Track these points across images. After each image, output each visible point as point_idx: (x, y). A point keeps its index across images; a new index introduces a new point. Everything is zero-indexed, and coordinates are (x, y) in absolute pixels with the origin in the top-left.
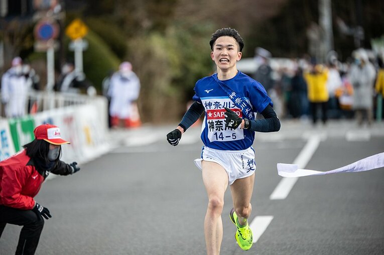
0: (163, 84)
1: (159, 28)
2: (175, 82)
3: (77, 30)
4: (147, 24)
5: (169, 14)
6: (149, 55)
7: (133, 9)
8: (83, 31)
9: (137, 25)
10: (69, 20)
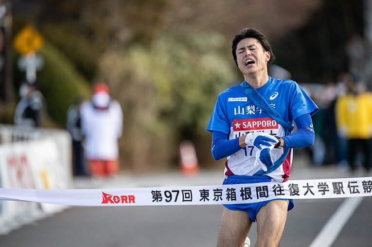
0: (147, 118)
1: (142, 40)
2: (164, 115)
3: (29, 42)
4: (125, 34)
5: (156, 21)
6: (128, 77)
7: (106, 14)
8: (38, 42)
9: (112, 36)
10: (18, 28)
